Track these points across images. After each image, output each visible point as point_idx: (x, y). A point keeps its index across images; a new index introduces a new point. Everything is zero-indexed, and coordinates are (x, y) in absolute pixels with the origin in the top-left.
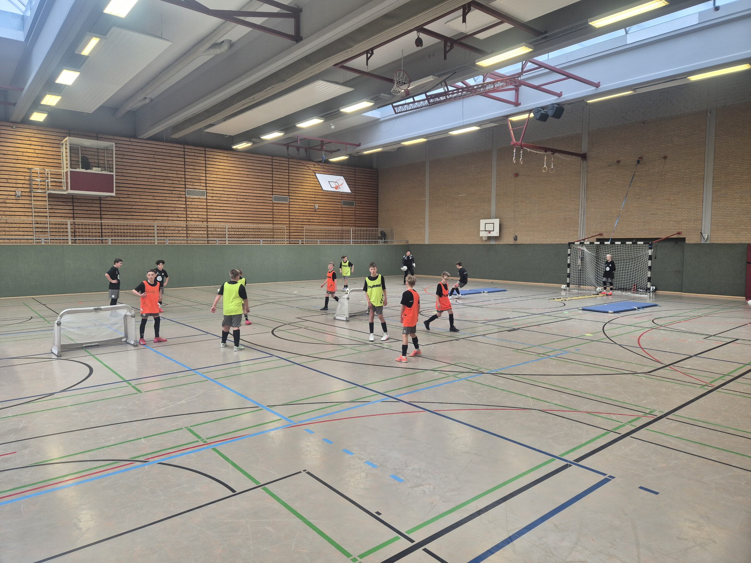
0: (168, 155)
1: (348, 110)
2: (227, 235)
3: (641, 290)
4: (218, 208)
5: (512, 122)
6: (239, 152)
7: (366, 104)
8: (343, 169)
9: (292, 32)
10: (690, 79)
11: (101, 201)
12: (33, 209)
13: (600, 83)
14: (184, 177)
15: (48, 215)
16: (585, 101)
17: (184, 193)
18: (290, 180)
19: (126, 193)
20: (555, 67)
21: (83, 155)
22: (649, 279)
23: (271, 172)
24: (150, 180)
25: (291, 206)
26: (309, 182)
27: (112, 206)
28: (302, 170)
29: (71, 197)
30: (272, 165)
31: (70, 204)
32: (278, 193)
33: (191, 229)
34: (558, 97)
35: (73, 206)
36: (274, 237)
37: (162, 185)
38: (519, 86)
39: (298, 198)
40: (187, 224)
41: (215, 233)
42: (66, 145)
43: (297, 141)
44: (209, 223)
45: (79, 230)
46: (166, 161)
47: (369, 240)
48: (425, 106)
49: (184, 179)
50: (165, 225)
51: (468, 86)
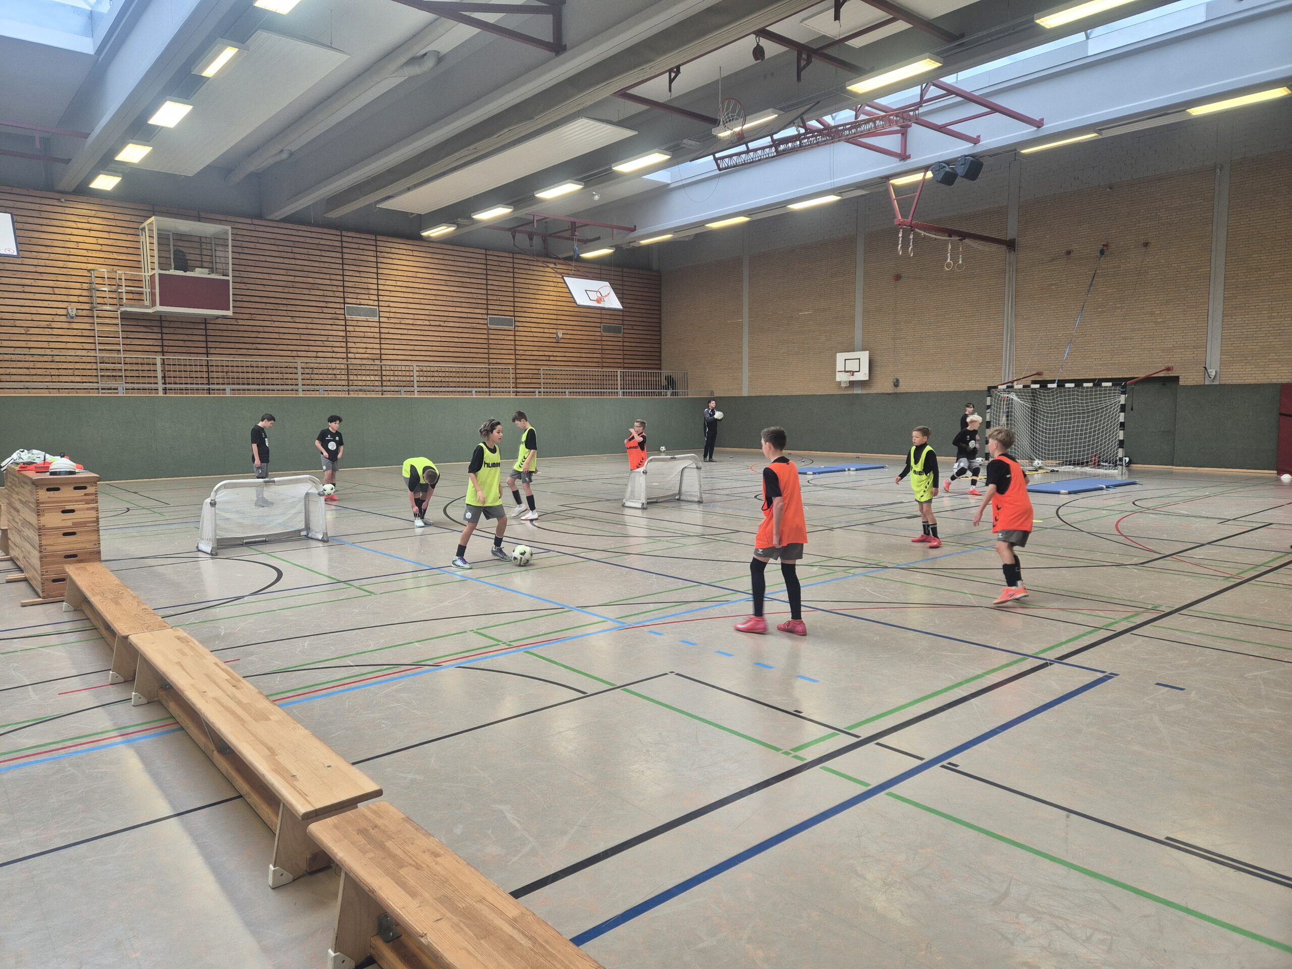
0: (315, 247)
1: (625, 167)
2: (415, 381)
3: (1104, 464)
4: (399, 336)
5: (893, 186)
6: (431, 242)
7: (657, 157)
8: (603, 272)
9: (549, 37)
10: (1190, 112)
11: (207, 325)
12: (97, 338)
13: (1043, 119)
14: (342, 285)
15: (121, 348)
16: (1018, 150)
17: (342, 311)
18: (516, 290)
19: (248, 311)
20: (972, 93)
21: (175, 248)
22: (1121, 444)
23: (484, 277)
24: (286, 290)
25: (517, 333)
26: (547, 293)
27: (225, 334)
28: (535, 273)
29: (159, 319)
30: (486, 264)
31: (156, 330)
32: (496, 312)
33: (355, 372)
34: (973, 145)
35: (162, 333)
36: (492, 385)
37: (307, 297)
38: (910, 126)
39: (528, 320)
40: (347, 365)
41: (396, 378)
42: (151, 230)
43: (533, 222)
44: (384, 362)
45: (172, 374)
46: (312, 258)
47: (648, 391)
48: (766, 158)
49: (342, 288)
50: (312, 366)
51: (827, 127)
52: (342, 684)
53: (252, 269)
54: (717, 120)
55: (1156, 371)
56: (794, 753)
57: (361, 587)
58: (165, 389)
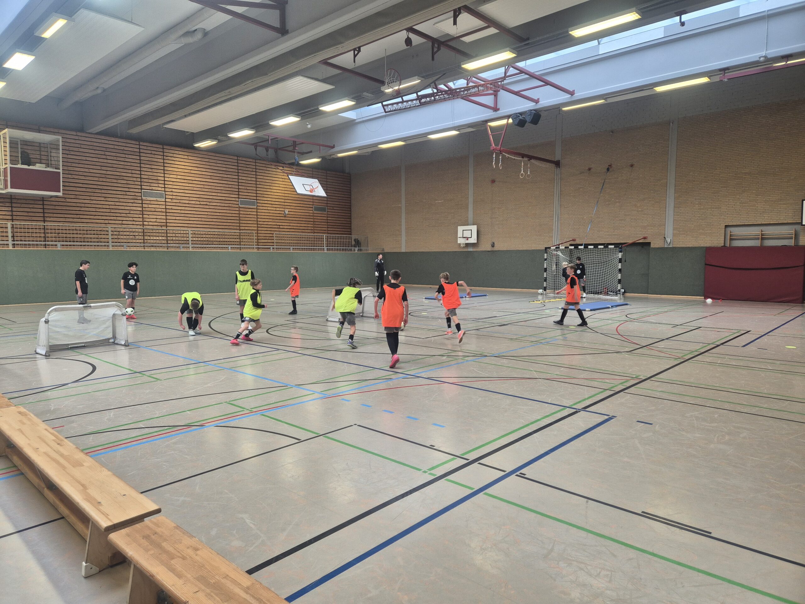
0: (121, 152)
1: (327, 108)
2: (190, 241)
3: (611, 293)
4: (179, 211)
5: (490, 127)
6: (201, 150)
7: (347, 103)
8: (314, 173)
9: (277, 24)
10: (656, 89)
11: (44, 202)
13: (574, 91)
14: (140, 177)
16: (561, 108)
17: (140, 194)
18: (258, 183)
19: (73, 193)
20: (535, 73)
21: (22, 150)
22: (620, 281)
23: (236, 174)
24: (101, 179)
25: (258, 211)
26: (278, 185)
27: (57, 208)
28: (270, 172)
29: (10, 197)
30: (238, 166)
31: (8, 204)
32: (244, 197)
33: (149, 234)
34: (535, 104)
35: (12, 207)
36: (242, 243)
37: (115, 185)
38: (499, 91)
39: (266, 202)
40: (143, 229)
41: (177, 239)
42: (5, 138)
43: (268, 140)
44: (168, 228)
45: (19, 234)
46: (119, 159)
47: (343, 248)
48: (414, 106)
49: (140, 179)
50: (119, 229)
51: (450, 89)
52: (136, 440)
53: (77, 165)
54: (384, 81)
55: (638, 239)
56: (429, 472)
57: (151, 376)
58: (14, 245)
